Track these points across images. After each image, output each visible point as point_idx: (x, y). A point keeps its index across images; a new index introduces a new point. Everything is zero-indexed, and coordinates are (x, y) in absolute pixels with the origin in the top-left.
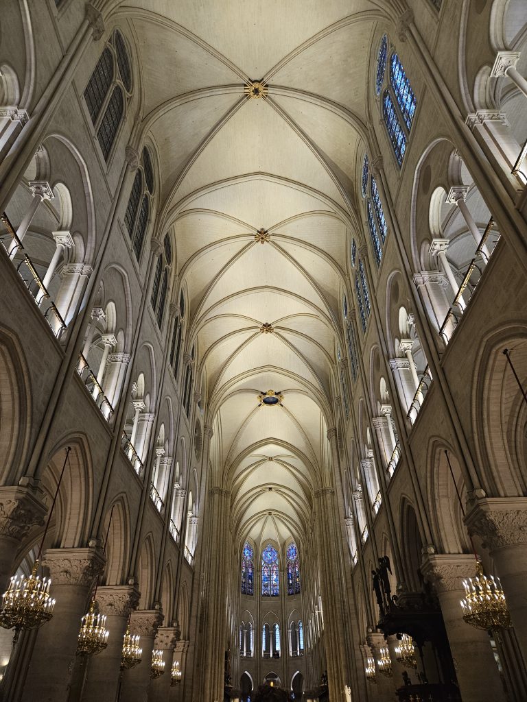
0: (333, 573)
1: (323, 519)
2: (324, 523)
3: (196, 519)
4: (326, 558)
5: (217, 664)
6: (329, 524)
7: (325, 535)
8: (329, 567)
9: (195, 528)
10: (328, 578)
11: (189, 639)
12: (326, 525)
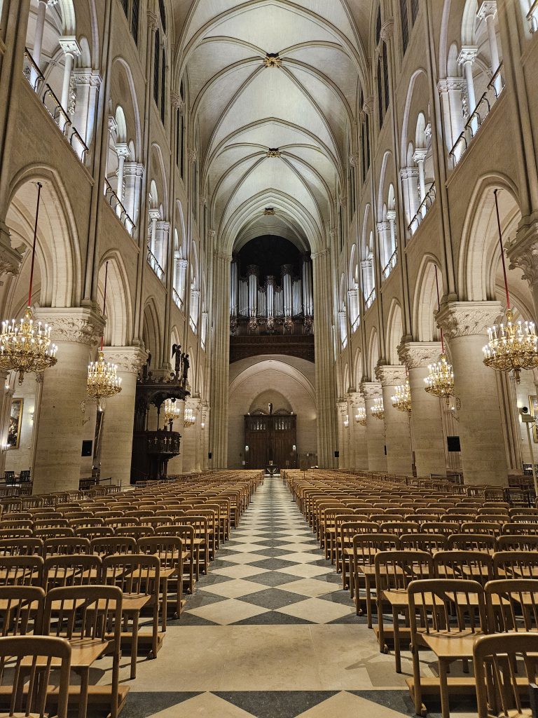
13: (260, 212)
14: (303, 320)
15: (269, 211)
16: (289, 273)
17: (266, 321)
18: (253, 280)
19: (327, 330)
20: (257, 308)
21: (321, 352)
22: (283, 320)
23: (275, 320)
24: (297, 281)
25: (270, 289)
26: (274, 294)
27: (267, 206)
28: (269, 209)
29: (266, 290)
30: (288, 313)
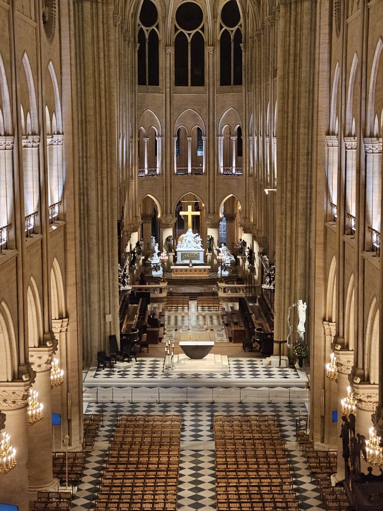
0: (298, 144)
1: (292, 48)
2: (292, 58)
3: (60, 137)
4: (290, 119)
5: (106, 270)
6: (301, 60)
7: (291, 79)
8: (293, 134)
9: (60, 153)
10: (290, 151)
11: (67, 317)
12: (295, 61)
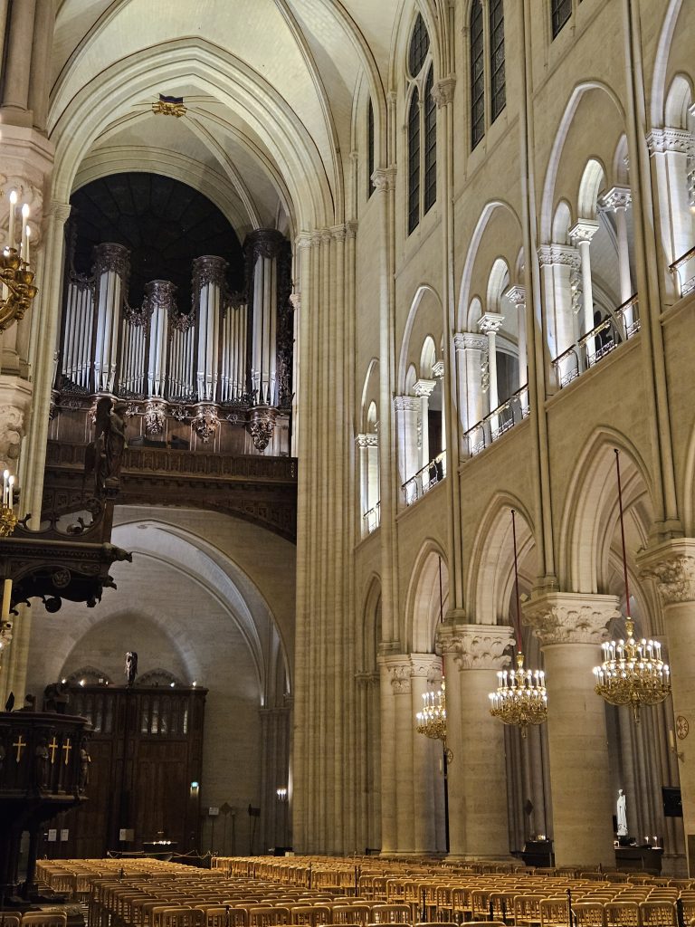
13: (144, 103)
14: (249, 415)
15: (171, 103)
16: (216, 282)
17: (143, 407)
18: (111, 284)
19: (339, 446)
20: (118, 369)
21: (319, 506)
22: (193, 412)
23: (168, 409)
24: (237, 307)
25: (159, 317)
26: (170, 333)
27: (167, 88)
28: (170, 99)
29: (148, 322)
30: (205, 391)
